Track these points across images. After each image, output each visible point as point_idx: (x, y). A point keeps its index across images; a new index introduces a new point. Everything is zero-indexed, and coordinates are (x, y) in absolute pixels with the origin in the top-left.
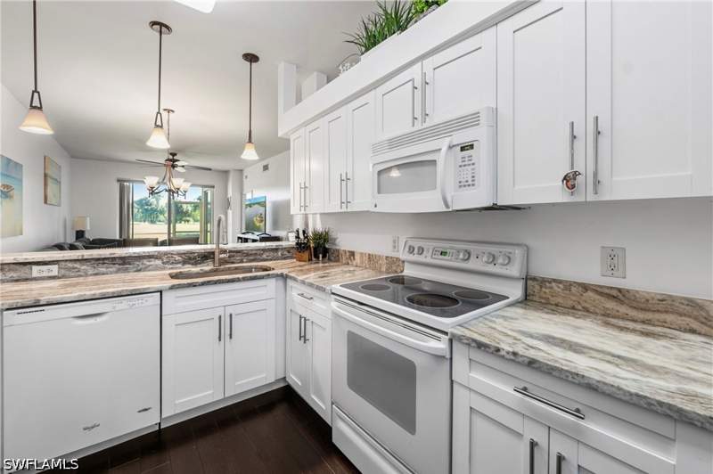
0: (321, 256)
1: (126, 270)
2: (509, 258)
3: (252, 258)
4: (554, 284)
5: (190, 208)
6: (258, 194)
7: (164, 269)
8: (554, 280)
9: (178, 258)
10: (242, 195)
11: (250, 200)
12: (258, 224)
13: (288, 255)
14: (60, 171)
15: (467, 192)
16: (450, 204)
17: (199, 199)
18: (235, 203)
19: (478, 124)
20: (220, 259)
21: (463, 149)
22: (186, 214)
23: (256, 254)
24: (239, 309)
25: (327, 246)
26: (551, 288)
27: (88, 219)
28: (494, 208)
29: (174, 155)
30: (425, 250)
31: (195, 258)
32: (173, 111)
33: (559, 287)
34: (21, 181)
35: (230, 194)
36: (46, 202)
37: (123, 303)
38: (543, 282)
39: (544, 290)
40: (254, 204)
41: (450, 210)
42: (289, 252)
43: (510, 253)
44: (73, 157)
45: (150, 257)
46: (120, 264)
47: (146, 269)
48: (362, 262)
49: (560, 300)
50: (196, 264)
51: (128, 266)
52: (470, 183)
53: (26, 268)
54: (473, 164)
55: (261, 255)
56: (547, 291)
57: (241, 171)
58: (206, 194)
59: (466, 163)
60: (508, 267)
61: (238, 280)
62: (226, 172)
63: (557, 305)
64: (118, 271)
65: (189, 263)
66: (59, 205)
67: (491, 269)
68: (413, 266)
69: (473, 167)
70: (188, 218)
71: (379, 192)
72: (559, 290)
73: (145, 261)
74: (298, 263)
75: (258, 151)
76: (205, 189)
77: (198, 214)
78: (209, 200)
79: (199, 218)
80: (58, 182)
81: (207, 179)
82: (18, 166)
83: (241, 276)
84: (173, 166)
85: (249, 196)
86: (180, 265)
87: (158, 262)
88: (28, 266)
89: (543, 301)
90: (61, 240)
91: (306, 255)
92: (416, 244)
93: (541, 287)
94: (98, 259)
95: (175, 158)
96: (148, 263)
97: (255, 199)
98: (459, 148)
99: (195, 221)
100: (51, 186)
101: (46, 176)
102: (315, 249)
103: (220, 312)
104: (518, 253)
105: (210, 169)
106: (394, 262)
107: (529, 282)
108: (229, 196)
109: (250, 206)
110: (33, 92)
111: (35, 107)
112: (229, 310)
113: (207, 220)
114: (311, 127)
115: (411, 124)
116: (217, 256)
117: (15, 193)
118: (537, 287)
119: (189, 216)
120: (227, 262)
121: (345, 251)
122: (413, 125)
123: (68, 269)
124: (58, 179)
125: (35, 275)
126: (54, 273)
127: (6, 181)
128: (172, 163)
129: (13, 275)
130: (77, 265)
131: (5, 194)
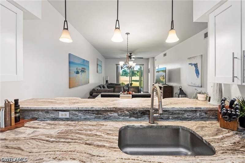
1: (99, 118)
3: (176, 116)
5: (136, 72)
6: (161, 67)
9: (127, 113)
10: (154, 67)
11: (158, 69)
12: (162, 80)
13: (206, 116)
14: (102, 63)
17: (139, 69)
18: (151, 71)
22: (135, 74)
23: (179, 113)
27: (109, 77)
29: (131, 54)
31: (137, 113)
32: (129, 33)
34: (89, 66)
35: (149, 67)
36: (97, 72)
40: (160, 71)
42: (206, 114)
44: (106, 59)
46: (96, 114)
47: (109, 118)
51: (100, 115)
53: (56, 112)
57: (154, 58)
58: (141, 67)
62: (148, 59)
64: (95, 118)
65: (133, 117)
66: (101, 73)
70: (136, 75)
73: (109, 113)
76: (141, 66)
77: (138, 74)
78: (142, 70)
79: (139, 75)
80: (101, 66)
81: (142, 62)
82: (88, 62)
85: (157, 68)
86: (128, 118)
87: (116, 114)
88: (58, 112)
94: (86, 110)
95: (131, 55)
96: (110, 115)
97: (160, 69)
99: (138, 76)
100: (99, 68)
101: (97, 64)
105: (143, 58)
108: (149, 68)
109: (158, 72)
110: (65, 21)
111: (66, 29)
113: (141, 76)
119: (136, 74)
123: (74, 115)
124: (101, 65)
125: (60, 116)
126: (68, 116)
127: (83, 67)
128: (130, 57)
129: (52, 116)
130: (77, 113)
131: (83, 71)
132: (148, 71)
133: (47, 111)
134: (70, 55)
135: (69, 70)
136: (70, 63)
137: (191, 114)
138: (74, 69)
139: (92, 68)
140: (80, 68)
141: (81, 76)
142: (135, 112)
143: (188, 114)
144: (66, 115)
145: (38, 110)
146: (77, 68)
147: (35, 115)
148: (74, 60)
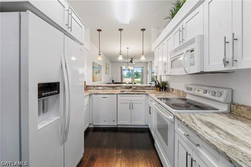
0: (164, 89)
1: (114, 89)
2: (221, 94)
3: (142, 89)
4: (242, 107)
7: (121, 90)
8: (243, 106)
10: (152, 69)
12: (155, 79)
14: (109, 66)
15: (193, 67)
16: (187, 72)
18: (149, 72)
19: (195, 42)
20: (133, 88)
21: (191, 52)
24: (135, 102)
25: (166, 86)
26: (241, 109)
28: (202, 73)
29: (132, 59)
30: (193, 89)
33: (245, 109)
34: (101, 69)
35: (148, 69)
36: (106, 73)
37: (110, 96)
38: (238, 106)
39: (238, 109)
41: (188, 74)
42: (154, 88)
43: (222, 92)
44: (112, 62)
45: (118, 86)
47: (117, 89)
48: (175, 93)
49: (245, 115)
50: (128, 89)
52: (193, 64)
53: (98, 87)
54: (194, 57)
55: (145, 88)
56: (239, 110)
57: (151, 62)
59: (192, 57)
60: (220, 97)
61: (134, 94)
62: (147, 63)
63: (244, 117)
64: (112, 89)
66: (109, 74)
67: (213, 97)
68: (190, 95)
69: (194, 58)
71: (172, 68)
72: (245, 110)
73: (117, 87)
74: (156, 91)
75: (145, 57)
80: (109, 69)
81: (142, 65)
82: (101, 66)
83: (135, 93)
84: (132, 63)
86: (124, 89)
87: (120, 88)
89: (238, 115)
90: (109, 82)
91: (158, 89)
92: (189, 86)
93: (237, 108)
98: (190, 51)
100: (107, 70)
101: (106, 67)
102: (162, 87)
103: (130, 102)
104: (225, 92)
105: (141, 62)
106: (184, 93)
107: (232, 105)
109: (153, 73)
110: (99, 51)
111: (99, 55)
112: (132, 102)
114: (158, 48)
115: (179, 44)
116: (133, 87)
117: (100, 72)
118: (235, 108)
120: (136, 89)
121: (171, 88)
122: (180, 44)
123: (104, 88)
125: (99, 89)
127: (99, 69)
128: (131, 61)
129: (96, 88)
130: (105, 87)
131: (99, 72)
132: (147, 73)
133: (94, 87)
134: (93, 62)
135: (93, 71)
136: (93, 67)
137: (149, 88)
139: (103, 70)
141: (98, 75)
142: (127, 87)
144: (101, 88)
145: (91, 86)
146: (96, 71)
147: (90, 88)
148: (95, 66)
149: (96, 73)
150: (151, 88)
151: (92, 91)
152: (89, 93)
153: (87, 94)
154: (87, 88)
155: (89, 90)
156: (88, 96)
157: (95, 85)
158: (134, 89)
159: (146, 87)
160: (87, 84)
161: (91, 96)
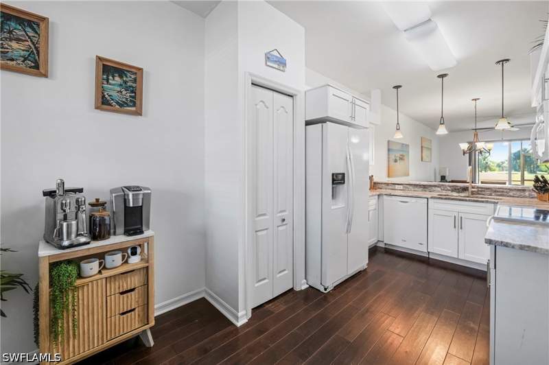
1: (425, 191)
3: (499, 194)
7: (441, 192)
9: (448, 188)
14: (431, 143)
23: (503, 192)
24: (467, 216)
27: (447, 169)
34: (408, 152)
36: (422, 160)
45: (436, 186)
47: (433, 191)
53: (394, 185)
61: (466, 200)
66: (430, 161)
73: (434, 188)
80: (430, 149)
82: (407, 145)
83: (468, 199)
86: (450, 192)
87: (439, 189)
100: (425, 153)
101: (422, 147)
103: (456, 214)
111: (398, 129)
112: (461, 215)
117: (405, 158)
123: (406, 187)
124: (429, 147)
126: (402, 188)
127: (401, 153)
129: (390, 187)
130: (408, 186)
131: (401, 159)
133: (388, 184)
134: (389, 141)
135: (389, 158)
136: (389, 150)
137: (518, 193)
138: (392, 157)
139: (413, 154)
140: (398, 155)
141: (399, 165)
142: (457, 188)
143: (514, 192)
144: (401, 187)
145: (382, 183)
146: (395, 156)
147: (380, 186)
148: (393, 147)
149: (396, 161)
150: (527, 194)
151: (383, 191)
152: (378, 193)
153: (374, 194)
154: (374, 186)
155: (378, 190)
156: (377, 197)
157: (390, 182)
158: (473, 193)
159: (511, 190)
160: (376, 179)
161: (381, 197)
